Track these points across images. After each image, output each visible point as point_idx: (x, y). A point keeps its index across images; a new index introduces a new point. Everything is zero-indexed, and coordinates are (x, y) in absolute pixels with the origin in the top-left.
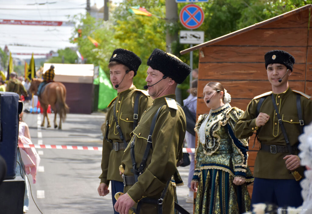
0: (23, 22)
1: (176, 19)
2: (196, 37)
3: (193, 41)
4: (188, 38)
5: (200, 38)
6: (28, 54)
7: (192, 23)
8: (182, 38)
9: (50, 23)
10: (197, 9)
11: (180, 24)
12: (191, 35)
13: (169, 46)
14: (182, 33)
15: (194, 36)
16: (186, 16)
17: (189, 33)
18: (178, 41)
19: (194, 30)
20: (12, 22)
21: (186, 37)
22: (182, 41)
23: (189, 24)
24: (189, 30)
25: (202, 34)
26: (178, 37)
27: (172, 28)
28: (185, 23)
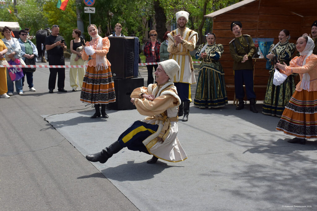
1: (82, 2)
2: (92, 10)
3: (91, 12)
4: (88, 11)
5: (93, 10)
7: (89, 3)
8: (85, 10)
11: (84, 4)
12: (89, 9)
13: (78, 14)
14: (85, 8)
15: (91, 10)
17: (88, 8)
19: (90, 7)
22: (85, 12)
24: (88, 7)
25: (94, 9)
26: (83, 10)
27: (80, 5)
28: (86, 3)
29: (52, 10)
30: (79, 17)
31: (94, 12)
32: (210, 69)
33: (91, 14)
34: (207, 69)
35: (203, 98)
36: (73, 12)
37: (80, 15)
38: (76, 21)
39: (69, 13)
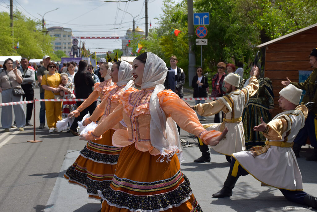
0: (101, 38)
1: (193, 34)
2: (204, 42)
3: (203, 44)
4: (200, 42)
5: (205, 42)
6: (104, 53)
7: (202, 35)
8: (197, 42)
9: (113, 38)
10: (204, 28)
11: (196, 36)
12: (201, 41)
13: (190, 47)
14: (197, 40)
15: (203, 41)
16: (199, 32)
17: (200, 40)
18: (195, 44)
19: (203, 38)
20: (96, 38)
21: (199, 42)
22: (197, 44)
23: (200, 35)
24: (200, 38)
25: (206, 40)
26: (195, 42)
27: (192, 38)
28: (198, 35)
29: (168, 44)
30: (191, 50)
31: (206, 44)
32: (257, 106)
33: (203, 46)
34: (254, 106)
35: (250, 140)
36: (186, 45)
37: (192, 47)
38: (188, 54)
39: (182, 47)
